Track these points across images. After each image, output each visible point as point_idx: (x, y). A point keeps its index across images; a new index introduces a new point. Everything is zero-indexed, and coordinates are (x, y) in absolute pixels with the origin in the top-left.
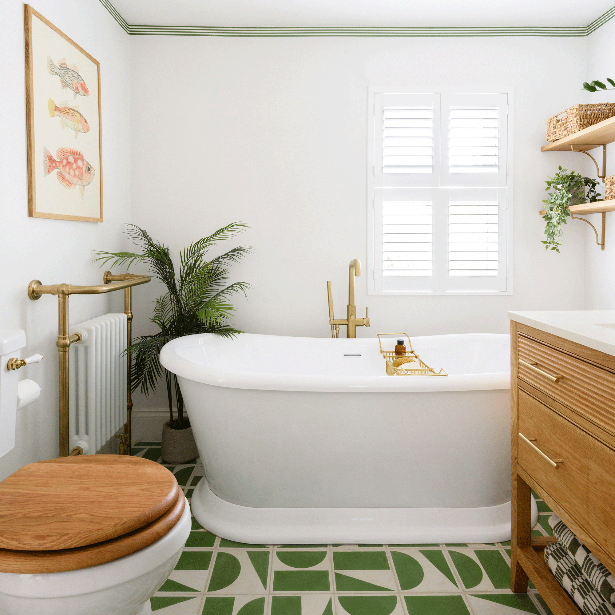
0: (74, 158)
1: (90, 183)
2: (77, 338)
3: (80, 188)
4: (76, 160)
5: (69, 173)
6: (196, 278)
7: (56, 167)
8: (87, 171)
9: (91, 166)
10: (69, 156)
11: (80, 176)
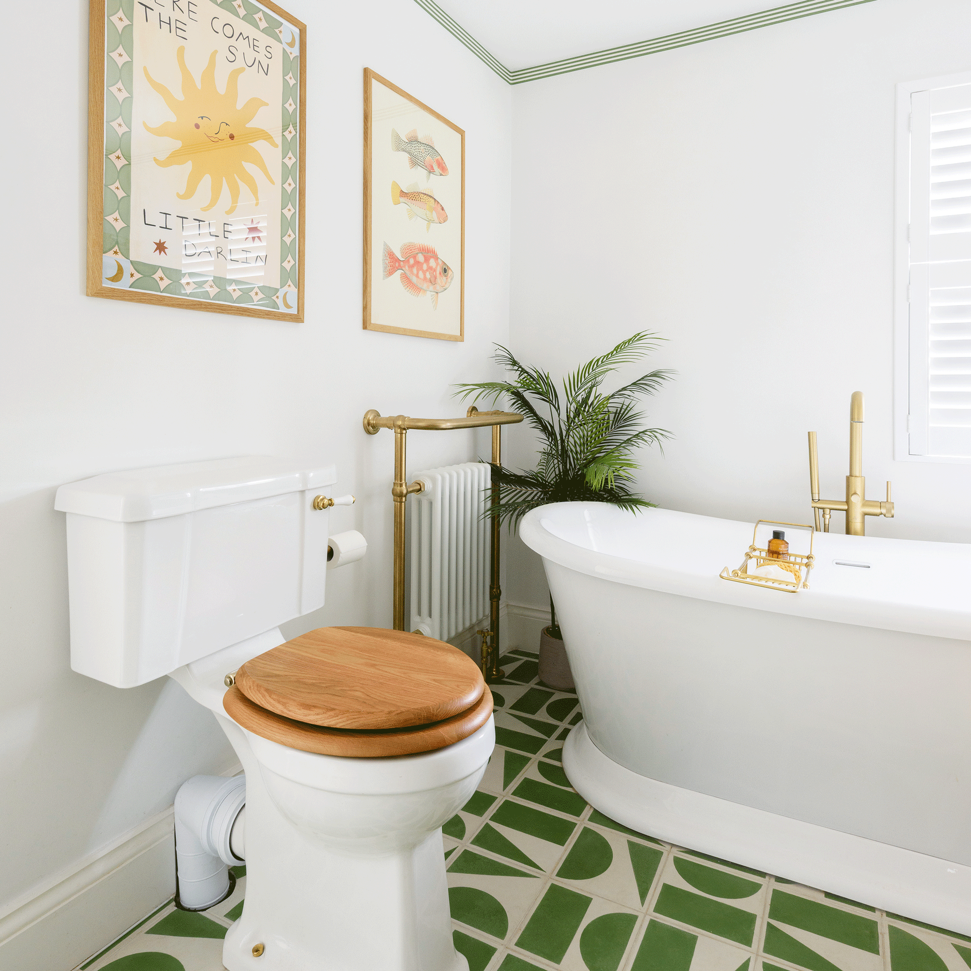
0: (424, 256)
1: (446, 289)
3: (432, 296)
4: (427, 260)
5: (417, 276)
7: (400, 268)
8: (442, 273)
9: (448, 266)
10: (417, 254)
11: (433, 280)
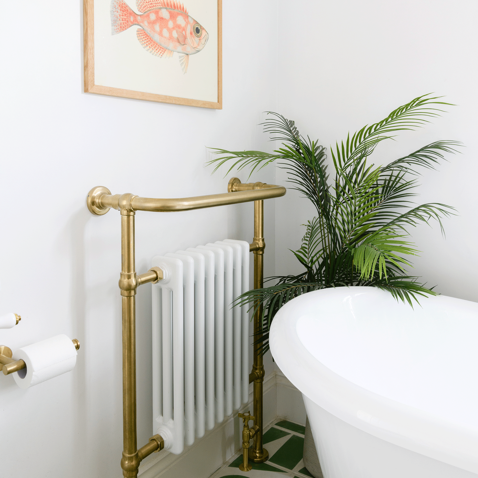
0: (170, 12)
1: (198, 51)
2: (154, 275)
3: (180, 57)
4: (173, 17)
5: (161, 34)
6: (356, 193)
7: (136, 23)
8: (193, 34)
9: (201, 26)
10: (160, 9)
11: (181, 39)
